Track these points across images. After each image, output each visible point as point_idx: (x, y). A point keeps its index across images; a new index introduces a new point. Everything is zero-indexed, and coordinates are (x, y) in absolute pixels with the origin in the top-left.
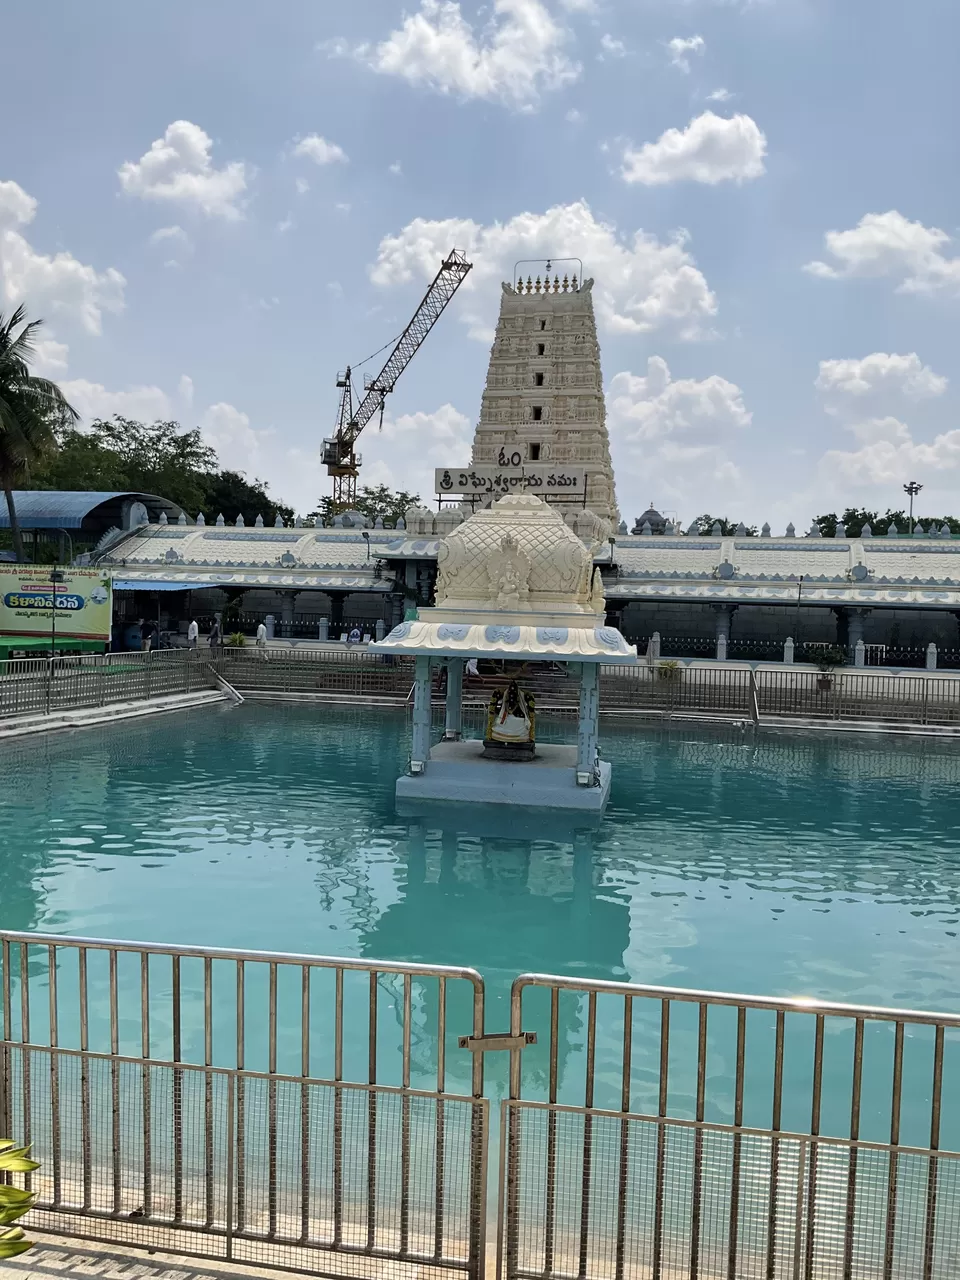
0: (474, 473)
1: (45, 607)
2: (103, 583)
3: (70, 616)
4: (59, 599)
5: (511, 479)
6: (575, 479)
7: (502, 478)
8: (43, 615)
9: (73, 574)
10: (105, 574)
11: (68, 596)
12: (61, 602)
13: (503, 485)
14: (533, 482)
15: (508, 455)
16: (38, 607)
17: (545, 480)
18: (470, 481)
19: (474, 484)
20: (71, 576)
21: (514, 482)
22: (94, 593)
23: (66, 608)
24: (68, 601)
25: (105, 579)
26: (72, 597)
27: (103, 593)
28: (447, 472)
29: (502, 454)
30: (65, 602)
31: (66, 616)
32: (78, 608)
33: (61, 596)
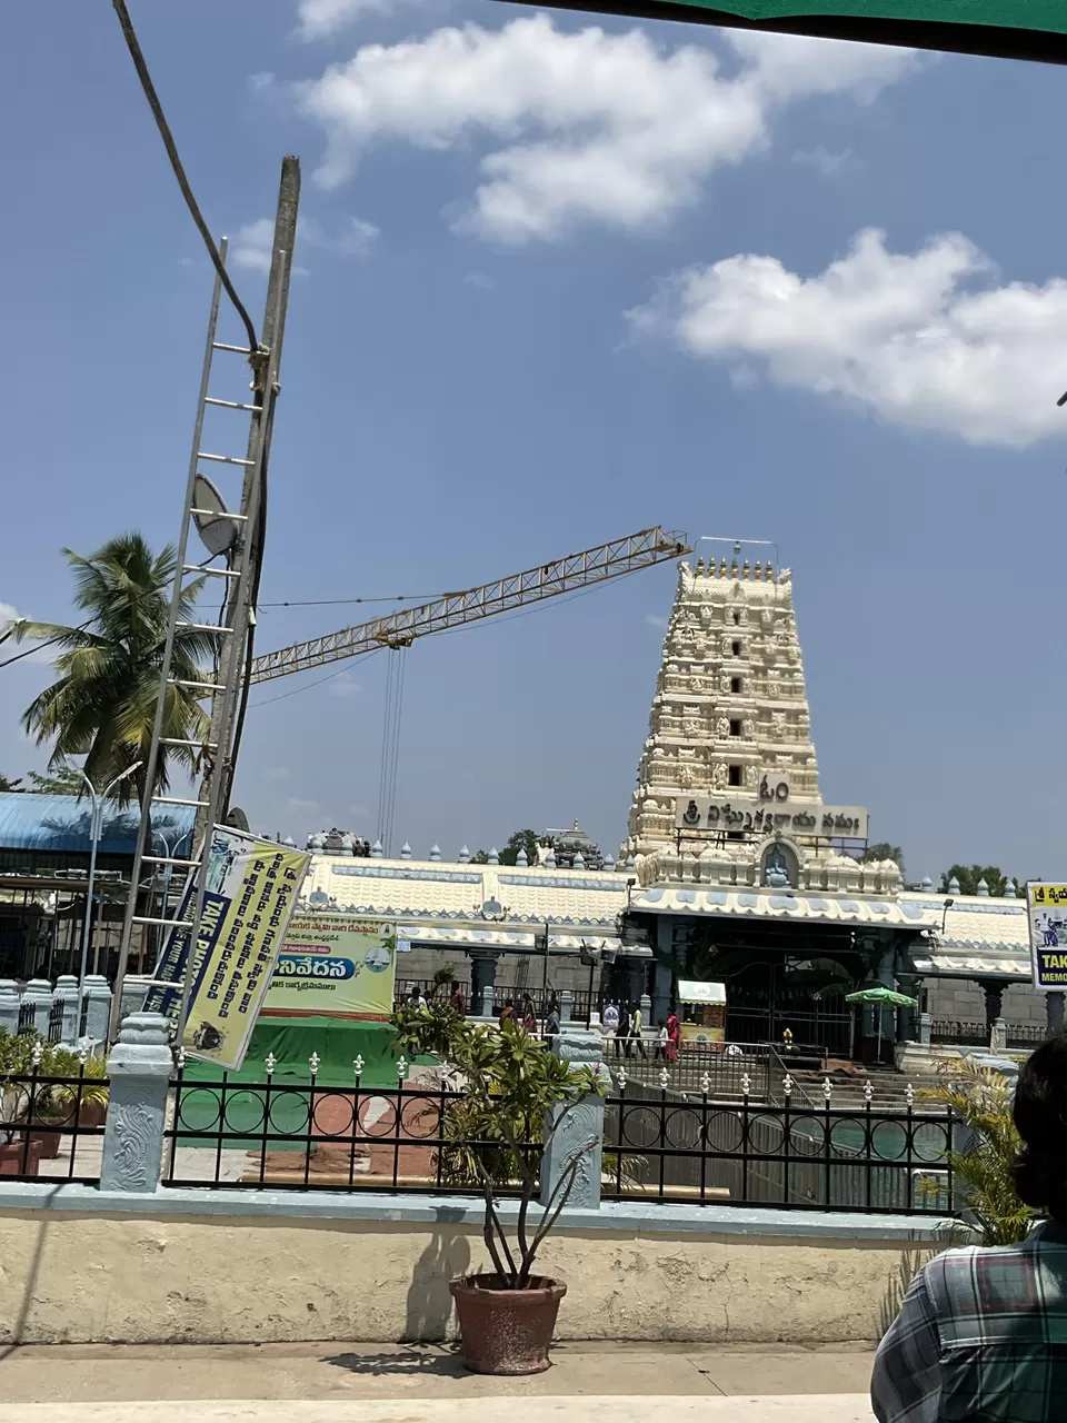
0: (728, 805)
1: (295, 975)
2: (383, 943)
3: (333, 988)
4: (317, 964)
5: (777, 816)
6: (857, 821)
7: (765, 814)
8: (293, 985)
9: (340, 929)
10: (387, 931)
11: (330, 960)
12: (321, 968)
13: (764, 823)
14: (804, 821)
15: (772, 785)
16: (286, 975)
17: (820, 821)
18: (723, 815)
19: (728, 818)
20: (336, 933)
21: (780, 820)
22: (371, 956)
23: (328, 977)
24: (331, 967)
25: (388, 937)
26: (337, 961)
27: (383, 956)
28: (693, 802)
29: (764, 785)
30: (326, 968)
31: (327, 987)
32: (346, 977)
33: (321, 960)
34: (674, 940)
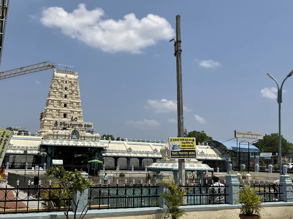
0: (64, 122)
5: (75, 124)
6: (91, 125)
7: (72, 124)
13: (72, 126)
14: (80, 125)
15: (74, 118)
17: (84, 125)
18: (63, 124)
19: (64, 125)
21: (75, 125)
28: (56, 121)
29: (72, 118)
34: (51, 151)
